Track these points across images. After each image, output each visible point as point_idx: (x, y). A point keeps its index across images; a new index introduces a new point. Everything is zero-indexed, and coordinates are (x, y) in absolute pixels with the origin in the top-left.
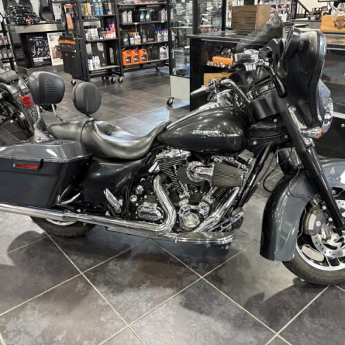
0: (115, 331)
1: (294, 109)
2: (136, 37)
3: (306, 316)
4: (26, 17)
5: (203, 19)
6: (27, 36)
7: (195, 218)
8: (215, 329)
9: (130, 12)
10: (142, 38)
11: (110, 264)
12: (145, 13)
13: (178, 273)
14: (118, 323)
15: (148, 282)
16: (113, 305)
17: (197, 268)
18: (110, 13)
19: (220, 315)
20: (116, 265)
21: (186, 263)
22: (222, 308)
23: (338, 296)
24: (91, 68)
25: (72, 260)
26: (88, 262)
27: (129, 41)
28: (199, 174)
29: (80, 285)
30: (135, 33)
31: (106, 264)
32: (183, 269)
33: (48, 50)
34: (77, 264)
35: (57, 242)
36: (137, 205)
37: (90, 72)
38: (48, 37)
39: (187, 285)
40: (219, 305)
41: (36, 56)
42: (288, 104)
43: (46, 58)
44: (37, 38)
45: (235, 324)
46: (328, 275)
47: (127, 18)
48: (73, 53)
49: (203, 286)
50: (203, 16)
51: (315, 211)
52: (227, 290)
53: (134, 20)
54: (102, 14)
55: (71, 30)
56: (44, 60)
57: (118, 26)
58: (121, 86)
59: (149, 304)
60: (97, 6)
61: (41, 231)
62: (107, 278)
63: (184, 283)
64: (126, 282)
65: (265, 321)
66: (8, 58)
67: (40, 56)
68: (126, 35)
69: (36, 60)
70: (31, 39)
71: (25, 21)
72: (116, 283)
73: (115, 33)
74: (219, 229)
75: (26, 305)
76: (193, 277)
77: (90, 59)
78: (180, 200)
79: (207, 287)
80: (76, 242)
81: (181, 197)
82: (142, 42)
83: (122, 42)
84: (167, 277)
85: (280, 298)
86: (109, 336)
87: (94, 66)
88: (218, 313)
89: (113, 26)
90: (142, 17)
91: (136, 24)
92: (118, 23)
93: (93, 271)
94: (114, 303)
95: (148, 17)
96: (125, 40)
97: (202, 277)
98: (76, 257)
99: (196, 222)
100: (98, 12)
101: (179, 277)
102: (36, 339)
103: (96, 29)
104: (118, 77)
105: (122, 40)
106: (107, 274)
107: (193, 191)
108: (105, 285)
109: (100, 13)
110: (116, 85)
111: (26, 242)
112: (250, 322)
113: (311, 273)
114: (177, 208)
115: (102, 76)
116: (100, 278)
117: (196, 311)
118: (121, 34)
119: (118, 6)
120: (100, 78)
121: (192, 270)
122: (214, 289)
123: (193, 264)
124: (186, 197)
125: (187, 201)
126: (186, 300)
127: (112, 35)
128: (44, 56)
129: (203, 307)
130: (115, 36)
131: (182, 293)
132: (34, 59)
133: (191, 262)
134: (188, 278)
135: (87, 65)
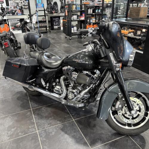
0: (32, 132)
1: (112, 54)
2: (93, 19)
3: (108, 145)
4: (53, 10)
5: (118, 13)
6: (53, 18)
7: (72, 95)
8: (68, 140)
9: (92, 9)
10: (96, 20)
11: (43, 108)
12: (99, 9)
13: (65, 116)
14: (34, 129)
15: (53, 117)
16: (36, 123)
17: (73, 116)
18: (83, 9)
19: (72, 136)
20: (45, 109)
21: (71, 113)
22: (75, 134)
23: (128, 141)
24: (73, 32)
25: (31, 104)
26: (36, 105)
27: (90, 21)
28: (74, 77)
29: (29, 113)
30: (93, 18)
31: (41, 108)
32: (68, 115)
33: (60, 23)
34: (32, 106)
35: (29, 96)
36: (54, 86)
37: (72, 33)
38: (61, 18)
39: (66, 122)
40: (74, 132)
41: (55, 26)
42: (109, 52)
43: (59, 26)
44: (56, 19)
45: (77, 141)
46: (124, 130)
47: (90, 11)
48: (66, 25)
49: (72, 123)
50: (118, 11)
51: (120, 100)
52: (81, 127)
53: (93, 12)
54: (80, 10)
55: (67, 16)
56: (58, 27)
57: (86, 14)
58: (85, 39)
59: (49, 125)
60: (78, 6)
61: (25, 91)
62: (39, 113)
63: (66, 121)
64: (45, 115)
65: (89, 142)
66: (45, 26)
67: (57, 25)
68: (89, 19)
69: (55, 27)
70: (54, 19)
71: (52, 12)
72: (41, 115)
73: (84, 18)
74: (80, 101)
75: (8, 116)
76: (70, 119)
77: (72, 28)
78: (69, 87)
79: (74, 124)
80: (36, 98)
81: (70, 86)
82: (96, 21)
83: (87, 21)
84: (60, 117)
85: (101, 135)
86: (29, 133)
87: (74, 31)
88: (72, 135)
89: (84, 14)
90: (97, 11)
91: (94, 14)
92: (86, 13)
93: (36, 109)
94: (37, 122)
95: (99, 11)
96: (88, 20)
97: (74, 120)
98: (32, 103)
99: (72, 97)
100: (78, 9)
101: (65, 118)
102: (5, 128)
103: (76, 16)
104: (84, 36)
105: (87, 20)
106: (40, 111)
107: (76, 84)
108: (37, 115)
109: (79, 9)
110: (83, 39)
111: (19, 95)
112: (83, 141)
113: (116, 128)
114: (67, 90)
115: (78, 35)
116: (37, 112)
117: (64, 132)
118: (87, 18)
119: (87, 6)
120: (77, 36)
121: (72, 116)
122: (76, 125)
123: (73, 114)
124: (71, 86)
125: (71, 88)
126: (63, 127)
127: (83, 18)
128: (58, 26)
129: (68, 131)
130: (84, 19)
131: (62, 124)
132: (54, 27)
133: (72, 113)
134: (68, 119)
135: (71, 30)
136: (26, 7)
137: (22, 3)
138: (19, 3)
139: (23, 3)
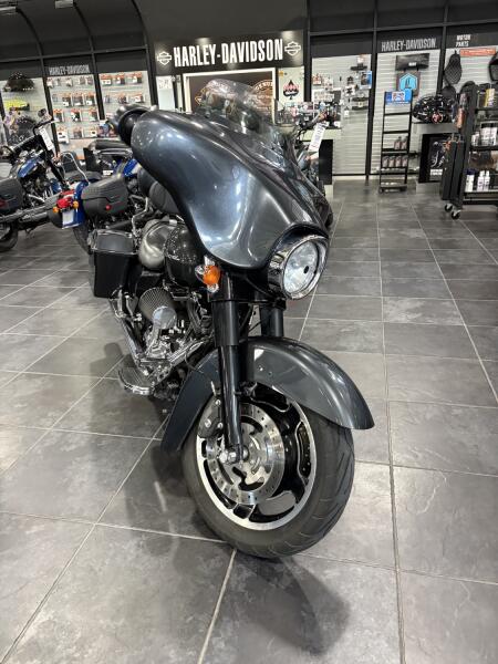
4: (436, 111)
6: (432, 139)
24: (469, 188)
37: (466, 194)
41: (435, 168)
55: (459, 129)
67: (441, 167)
69: (434, 173)
70: (436, 143)
77: (472, 174)
87: (475, 186)
132: (432, 171)
136: (360, 104)
137: (349, 91)
138: (343, 94)
139: (353, 93)
